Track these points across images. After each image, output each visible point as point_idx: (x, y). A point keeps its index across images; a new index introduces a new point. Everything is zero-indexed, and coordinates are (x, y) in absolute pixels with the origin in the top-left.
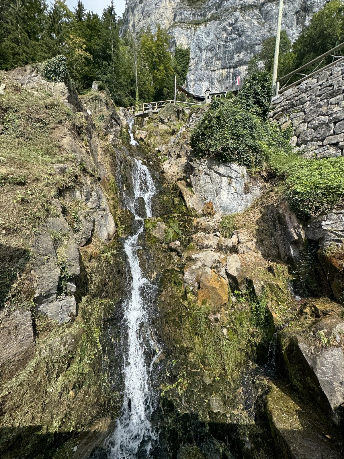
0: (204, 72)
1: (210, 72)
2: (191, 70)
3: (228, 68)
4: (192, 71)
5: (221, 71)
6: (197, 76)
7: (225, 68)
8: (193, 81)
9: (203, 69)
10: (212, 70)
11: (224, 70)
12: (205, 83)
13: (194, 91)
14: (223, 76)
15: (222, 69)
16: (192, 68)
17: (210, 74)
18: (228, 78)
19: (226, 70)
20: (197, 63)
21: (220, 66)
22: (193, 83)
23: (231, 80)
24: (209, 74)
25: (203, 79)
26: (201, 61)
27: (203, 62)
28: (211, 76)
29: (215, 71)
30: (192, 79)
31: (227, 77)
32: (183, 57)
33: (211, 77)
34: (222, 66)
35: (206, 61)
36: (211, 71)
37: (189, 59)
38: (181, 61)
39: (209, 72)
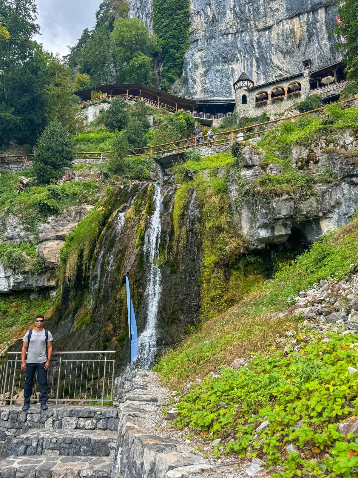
0: (236, 39)
1: (255, 34)
2: (197, 41)
3: (308, 12)
4: (200, 43)
5: (287, 26)
6: (213, 51)
7: (298, 15)
8: (200, 66)
9: (231, 31)
10: (260, 27)
11: (296, 20)
12: (240, 64)
13: (205, 90)
14: (298, 35)
15: (291, 18)
16: (200, 34)
17: (255, 38)
18: (314, 38)
19: (304, 18)
20: (213, 21)
21: (282, 13)
22: (201, 70)
23: (325, 41)
24: (251, 41)
25: (234, 55)
26: (224, 13)
27: (229, 15)
28: (258, 42)
29: (270, 28)
30: (199, 61)
31: (310, 35)
32: (170, 15)
33: (260, 47)
34: (288, 10)
35: (237, 9)
36: (259, 31)
37: (187, 16)
38: (166, 26)
39: (251, 36)
